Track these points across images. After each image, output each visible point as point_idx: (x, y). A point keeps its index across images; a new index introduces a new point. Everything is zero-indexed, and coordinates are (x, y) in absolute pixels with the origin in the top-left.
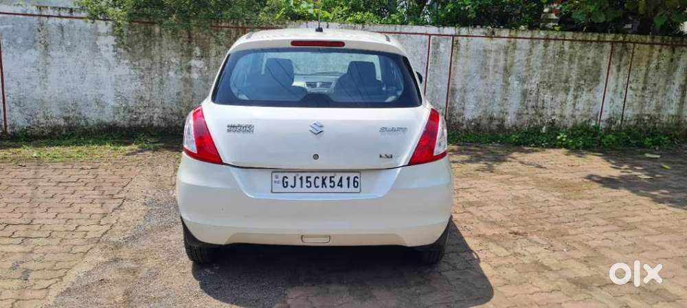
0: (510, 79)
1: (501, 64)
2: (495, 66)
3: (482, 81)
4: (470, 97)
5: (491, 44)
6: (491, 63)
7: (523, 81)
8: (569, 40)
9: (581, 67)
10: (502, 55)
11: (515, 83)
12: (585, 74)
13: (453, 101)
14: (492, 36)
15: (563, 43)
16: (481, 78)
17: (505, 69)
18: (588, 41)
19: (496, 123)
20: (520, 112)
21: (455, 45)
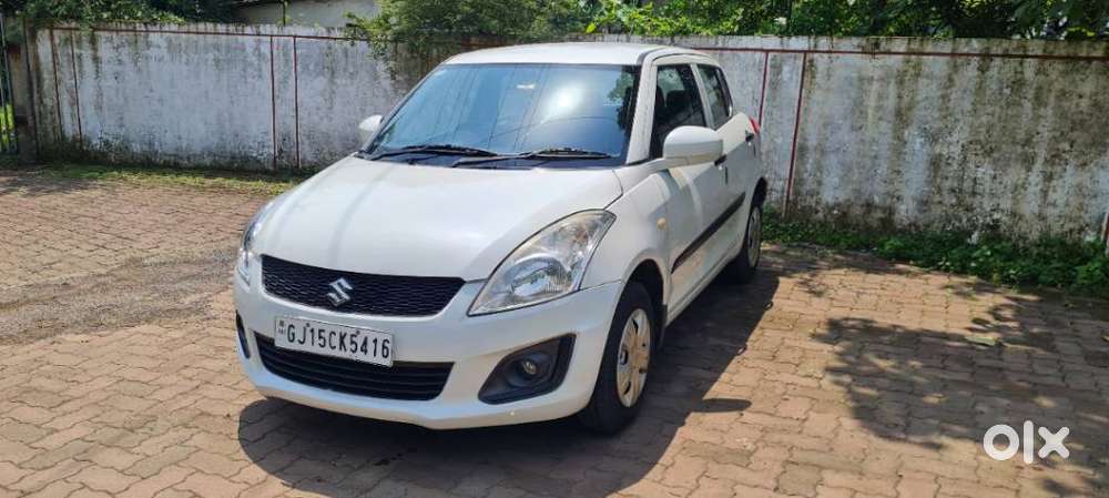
0: (906, 133)
1: (891, 103)
2: (879, 108)
3: (853, 135)
4: (832, 160)
5: (872, 66)
6: (871, 102)
7: (933, 138)
8: (1036, 57)
9: (1063, 115)
10: (892, 89)
11: (916, 143)
12: (1072, 130)
13: (802, 169)
14: (874, 51)
15: (1021, 64)
16: (853, 129)
17: (899, 114)
18: (1080, 58)
19: (879, 214)
20: (925, 199)
21: (808, 69)
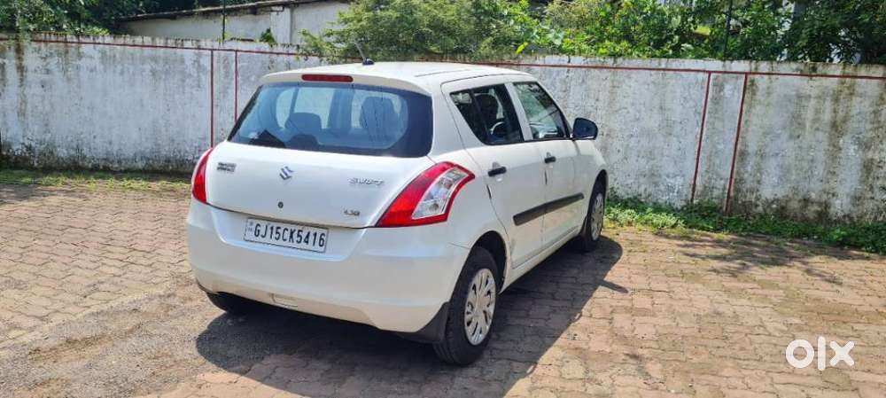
0: (841, 141)
1: (827, 117)
2: (815, 120)
3: (791, 143)
4: (772, 165)
5: (810, 86)
6: (809, 115)
7: (865, 146)
10: (828, 105)
11: (851, 150)
13: (742, 170)
14: (812, 73)
16: (791, 137)
17: (834, 125)
19: (816, 208)
20: (858, 195)
21: (749, 87)
